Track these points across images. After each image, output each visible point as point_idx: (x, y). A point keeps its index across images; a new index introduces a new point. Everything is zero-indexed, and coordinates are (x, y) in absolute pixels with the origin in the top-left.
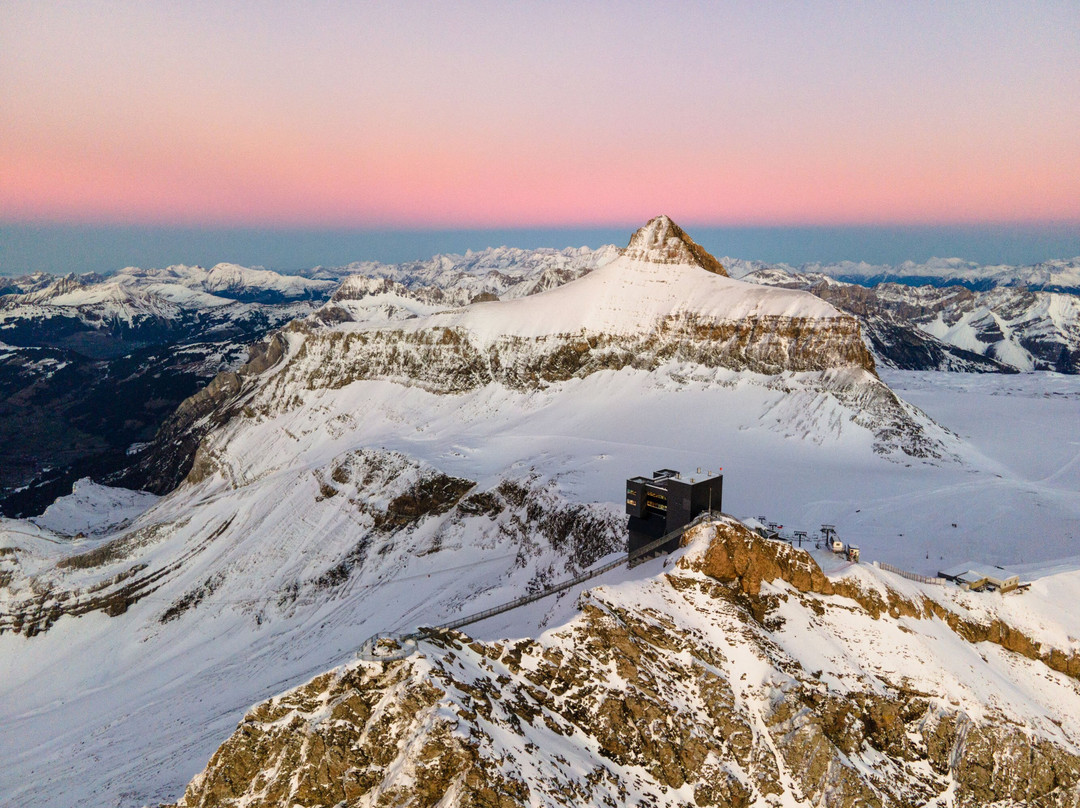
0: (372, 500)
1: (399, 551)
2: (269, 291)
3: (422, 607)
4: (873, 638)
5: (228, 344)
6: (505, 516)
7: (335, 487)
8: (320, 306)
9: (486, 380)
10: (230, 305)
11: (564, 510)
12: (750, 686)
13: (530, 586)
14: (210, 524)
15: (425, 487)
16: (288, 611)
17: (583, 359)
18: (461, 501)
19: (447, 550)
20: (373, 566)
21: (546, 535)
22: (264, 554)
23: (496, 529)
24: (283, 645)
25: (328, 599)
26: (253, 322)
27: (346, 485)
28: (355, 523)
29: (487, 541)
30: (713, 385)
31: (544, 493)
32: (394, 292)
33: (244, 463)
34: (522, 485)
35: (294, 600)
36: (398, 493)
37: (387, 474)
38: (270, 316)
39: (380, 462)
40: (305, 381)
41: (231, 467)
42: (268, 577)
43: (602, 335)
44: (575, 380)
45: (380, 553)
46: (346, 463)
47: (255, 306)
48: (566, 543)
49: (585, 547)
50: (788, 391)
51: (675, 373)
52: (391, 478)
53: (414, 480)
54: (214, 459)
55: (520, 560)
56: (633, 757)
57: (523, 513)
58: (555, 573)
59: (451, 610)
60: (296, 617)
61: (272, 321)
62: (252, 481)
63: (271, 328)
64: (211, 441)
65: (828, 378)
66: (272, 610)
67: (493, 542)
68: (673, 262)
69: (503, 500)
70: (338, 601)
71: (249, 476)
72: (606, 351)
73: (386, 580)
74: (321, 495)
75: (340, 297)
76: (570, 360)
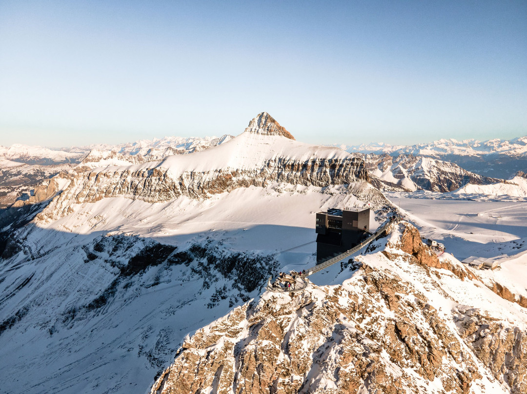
0: (118, 259)
1: (136, 286)
2: (45, 159)
3: (152, 314)
4: (465, 291)
5: (21, 187)
6: (195, 264)
7: (96, 254)
8: (75, 166)
9: (178, 194)
10: (21, 166)
11: (230, 256)
12: (445, 315)
13: (213, 298)
14: (18, 281)
15: (148, 250)
16: (70, 325)
17: (228, 183)
18: (169, 257)
19: (163, 284)
20: (121, 295)
21: (220, 271)
22: (53, 294)
23: (190, 271)
24: (67, 345)
25: (94, 316)
26: (36, 175)
27: (102, 253)
28: (109, 273)
29: (185, 277)
30: (296, 193)
31: (216, 249)
32: (116, 158)
33: (39, 245)
34: (203, 246)
35: (73, 318)
36: (134, 255)
37: (126, 246)
38: (46, 172)
39: (122, 239)
40: (74, 199)
41: (30, 248)
42: (56, 307)
43: (237, 170)
44: (225, 193)
45: (124, 288)
46: (102, 241)
47: (37, 167)
48: (232, 274)
49: (244, 274)
50: (332, 194)
51: (276, 188)
52: (129, 247)
53: (142, 247)
54: (19, 244)
55: (206, 285)
56: (406, 363)
57: (204, 261)
58: (227, 289)
59: (168, 315)
60: (75, 328)
61: (47, 174)
62: (44, 255)
63: (47, 178)
64: (17, 234)
65: (351, 187)
66: (59, 326)
67: (189, 278)
68: (271, 134)
69: (192, 255)
70: (101, 316)
71: (42, 252)
72: (241, 178)
73: (129, 302)
74: (88, 259)
75: (87, 161)
76: (223, 183)
